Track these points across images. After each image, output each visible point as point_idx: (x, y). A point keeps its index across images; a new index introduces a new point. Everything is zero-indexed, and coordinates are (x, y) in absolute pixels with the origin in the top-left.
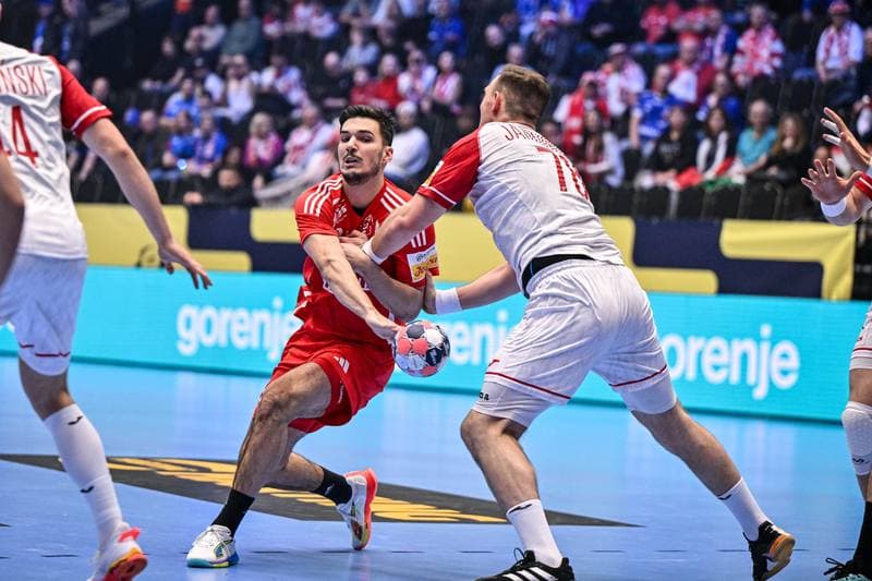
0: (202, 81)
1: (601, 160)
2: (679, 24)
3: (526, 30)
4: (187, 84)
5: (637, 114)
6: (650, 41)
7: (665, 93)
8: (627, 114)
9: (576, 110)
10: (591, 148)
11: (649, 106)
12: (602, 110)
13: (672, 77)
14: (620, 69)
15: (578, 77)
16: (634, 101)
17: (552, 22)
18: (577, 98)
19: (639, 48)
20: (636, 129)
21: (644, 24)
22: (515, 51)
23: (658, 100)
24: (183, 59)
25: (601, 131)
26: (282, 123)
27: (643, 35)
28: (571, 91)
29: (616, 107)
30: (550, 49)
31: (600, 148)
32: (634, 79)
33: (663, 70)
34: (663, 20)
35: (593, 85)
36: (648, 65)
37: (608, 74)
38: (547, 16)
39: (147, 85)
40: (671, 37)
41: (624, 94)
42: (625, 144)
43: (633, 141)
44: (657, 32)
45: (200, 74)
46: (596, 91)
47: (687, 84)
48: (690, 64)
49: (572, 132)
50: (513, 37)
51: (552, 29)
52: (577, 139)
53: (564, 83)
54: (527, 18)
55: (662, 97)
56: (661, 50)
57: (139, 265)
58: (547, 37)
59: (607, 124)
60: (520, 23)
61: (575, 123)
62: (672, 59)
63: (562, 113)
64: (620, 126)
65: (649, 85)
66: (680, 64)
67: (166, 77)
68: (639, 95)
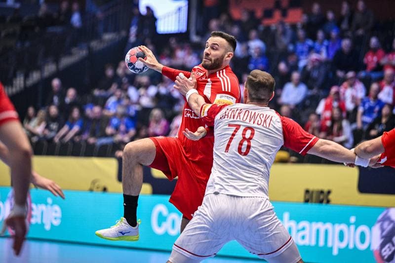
0: (126, 90)
1: (342, 135)
2: (384, 61)
3: (302, 64)
4: (118, 93)
5: (361, 110)
6: (368, 70)
7: (376, 98)
8: (356, 110)
9: (328, 107)
10: (335, 128)
11: (367, 106)
12: (342, 108)
13: (380, 90)
14: (352, 85)
15: (329, 90)
16: (359, 103)
17: (317, 60)
18: (328, 100)
19: (362, 74)
20: (360, 118)
21: (365, 60)
22: (296, 75)
23: (372, 102)
24: (116, 78)
25: (341, 119)
26: (169, 113)
27: (364, 67)
28: (326, 96)
29: (350, 106)
30: (315, 74)
31: (340, 129)
32: (359, 91)
33: (374, 86)
34: (375, 59)
35: (337, 93)
36: (367, 84)
37: (346, 88)
38: (314, 56)
39: (97, 92)
40: (380, 68)
41: (354, 99)
42: (354, 126)
43: (359, 124)
44: (372, 65)
45: (125, 87)
46: (338, 97)
47: (389, 94)
48: (390, 83)
49: (326, 119)
50: (294, 67)
51: (317, 64)
52: (328, 123)
53: (322, 93)
54: (302, 57)
55: (374, 101)
56: (374, 75)
57: (91, 190)
58: (314, 68)
59: (344, 115)
60: (298, 60)
61: (328, 114)
62: (380, 80)
63: (321, 108)
64: (352, 117)
65: (367, 94)
66: (384, 82)
67: (107, 87)
68: (362, 100)
